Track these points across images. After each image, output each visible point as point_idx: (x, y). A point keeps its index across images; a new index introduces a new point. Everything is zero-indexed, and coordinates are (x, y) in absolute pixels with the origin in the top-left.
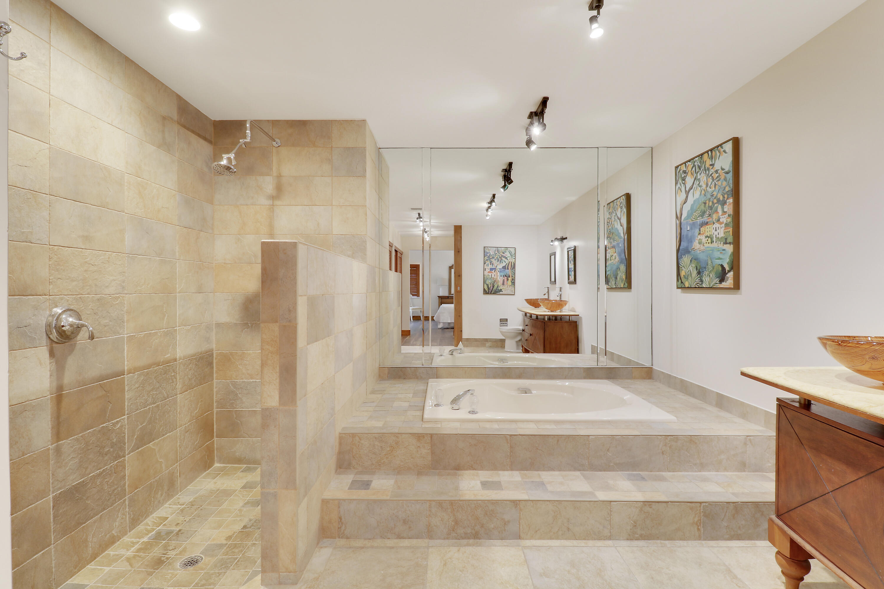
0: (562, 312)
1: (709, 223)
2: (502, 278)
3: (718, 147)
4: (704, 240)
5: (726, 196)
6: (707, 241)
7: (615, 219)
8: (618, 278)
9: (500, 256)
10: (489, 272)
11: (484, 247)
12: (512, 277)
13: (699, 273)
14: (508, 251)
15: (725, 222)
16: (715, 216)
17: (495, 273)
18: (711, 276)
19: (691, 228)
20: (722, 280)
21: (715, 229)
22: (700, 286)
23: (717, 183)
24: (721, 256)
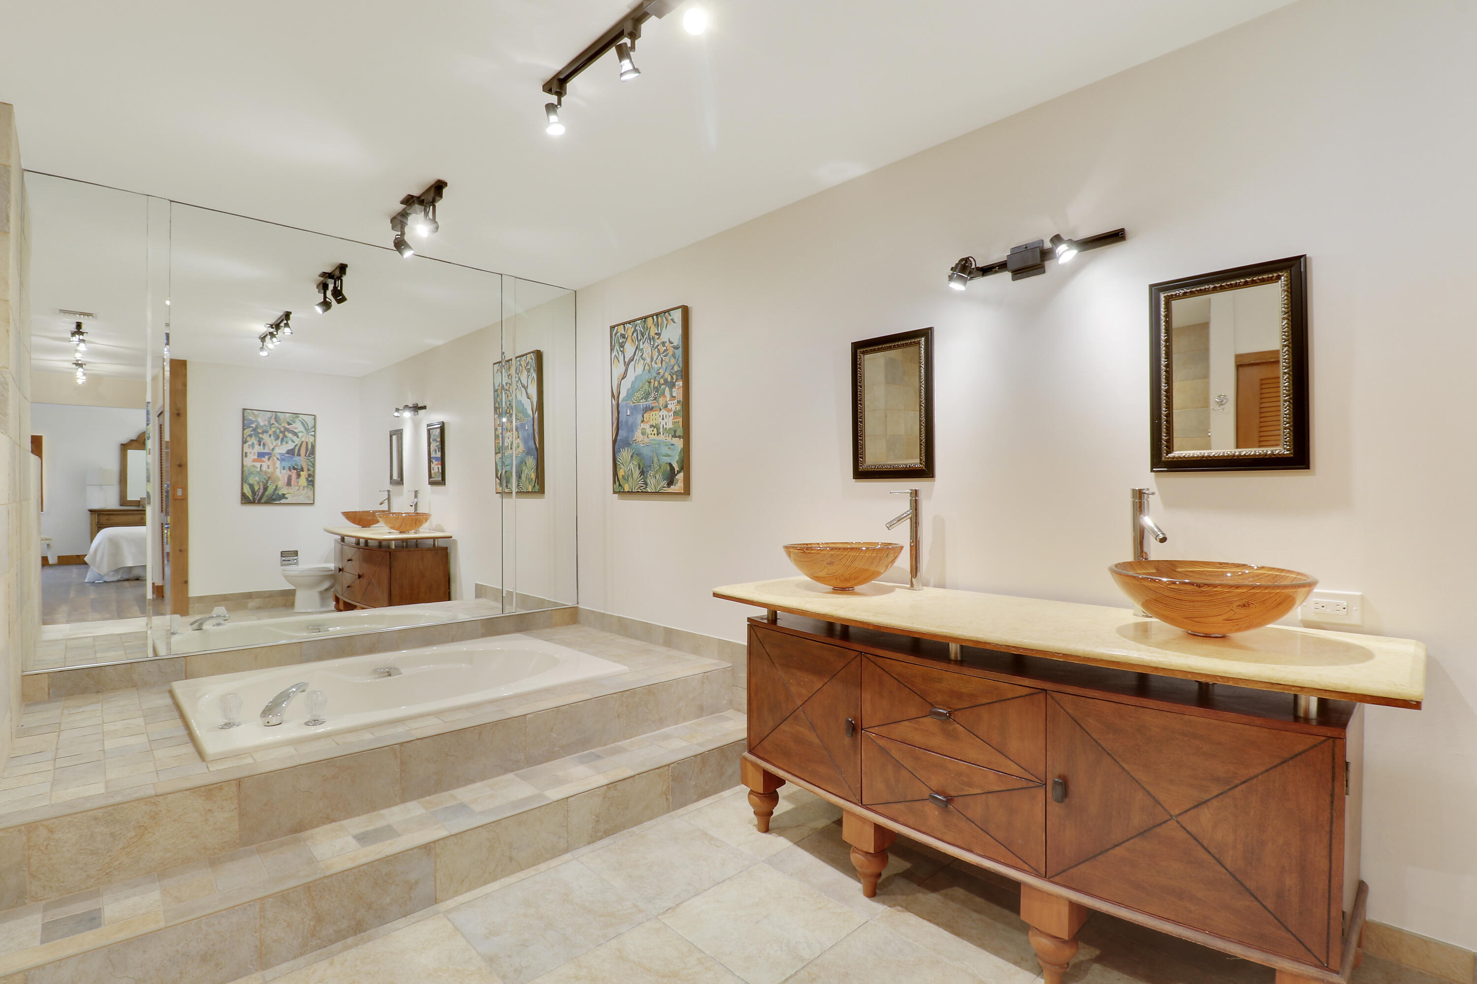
0: (419, 533)
1: (654, 409)
2: (286, 473)
3: (664, 312)
4: (649, 430)
5: (674, 377)
6: (652, 432)
7: (517, 386)
8: (523, 476)
9: (282, 429)
10: (254, 461)
11: (244, 410)
12: (309, 470)
13: (642, 473)
14: (299, 420)
15: (674, 409)
16: (661, 401)
17: (269, 463)
18: (657, 477)
19: (632, 413)
20: (671, 483)
21: (661, 416)
22: (644, 490)
23: (664, 359)
24: (669, 452)
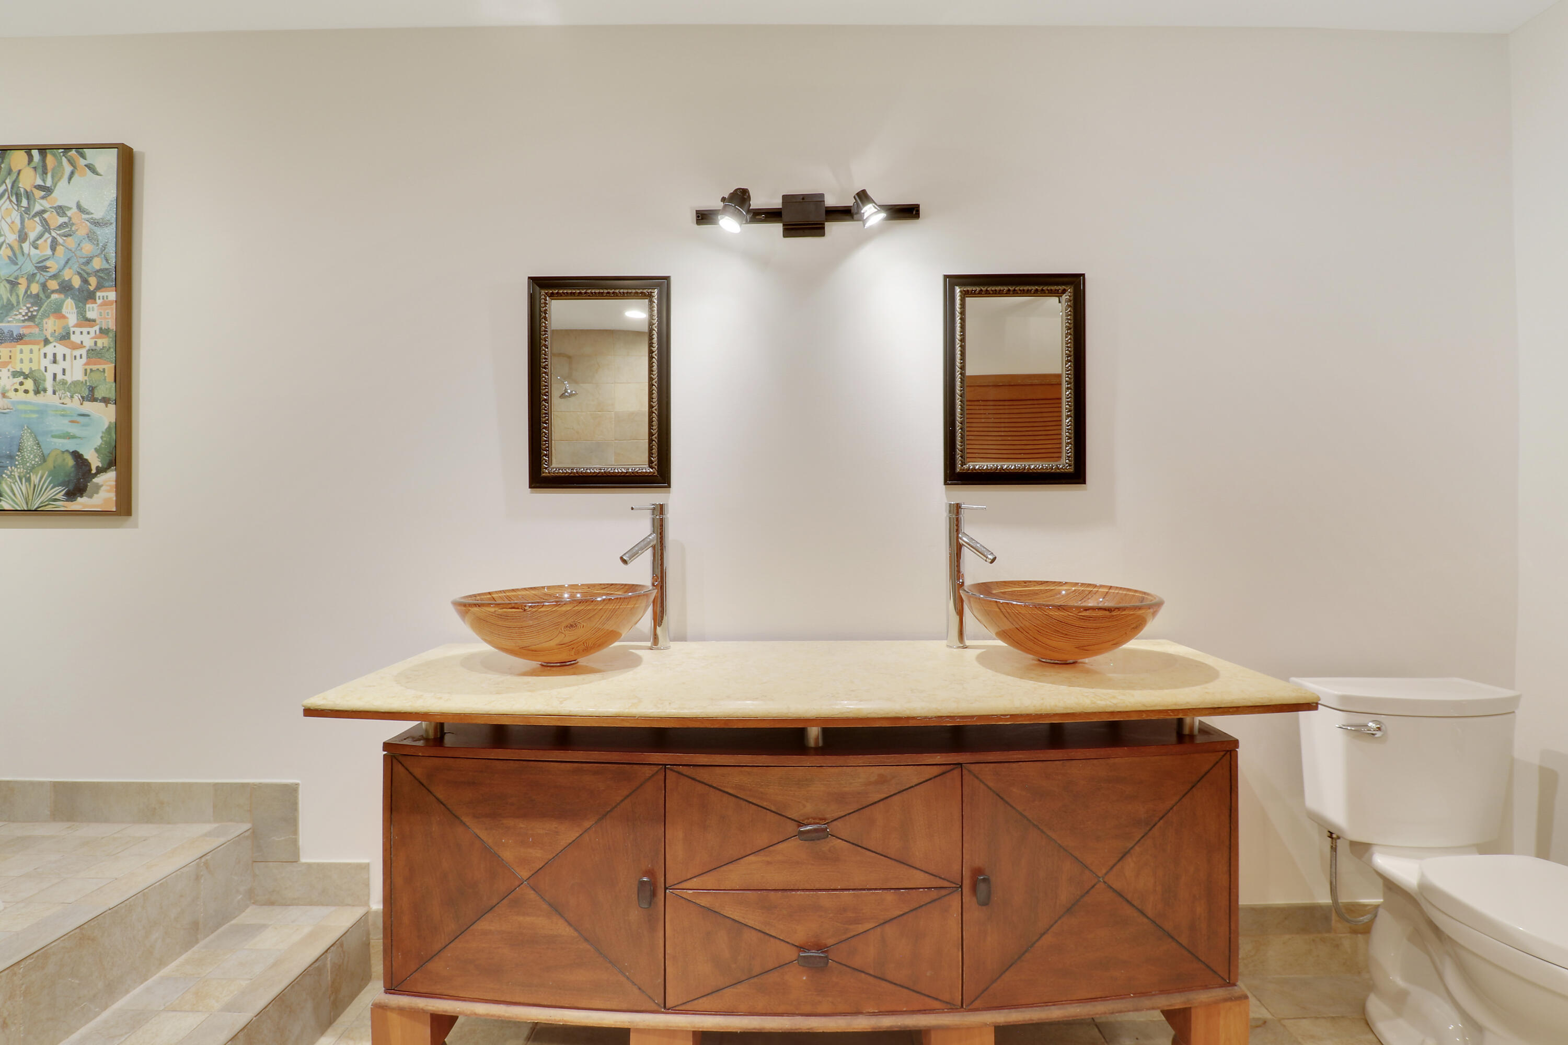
1: (25, 339)
3: (67, 148)
5: (93, 281)
6: (18, 386)
15: (88, 343)
16: (50, 325)
18: (35, 479)
20: (76, 491)
21: (50, 356)
23: (60, 240)
